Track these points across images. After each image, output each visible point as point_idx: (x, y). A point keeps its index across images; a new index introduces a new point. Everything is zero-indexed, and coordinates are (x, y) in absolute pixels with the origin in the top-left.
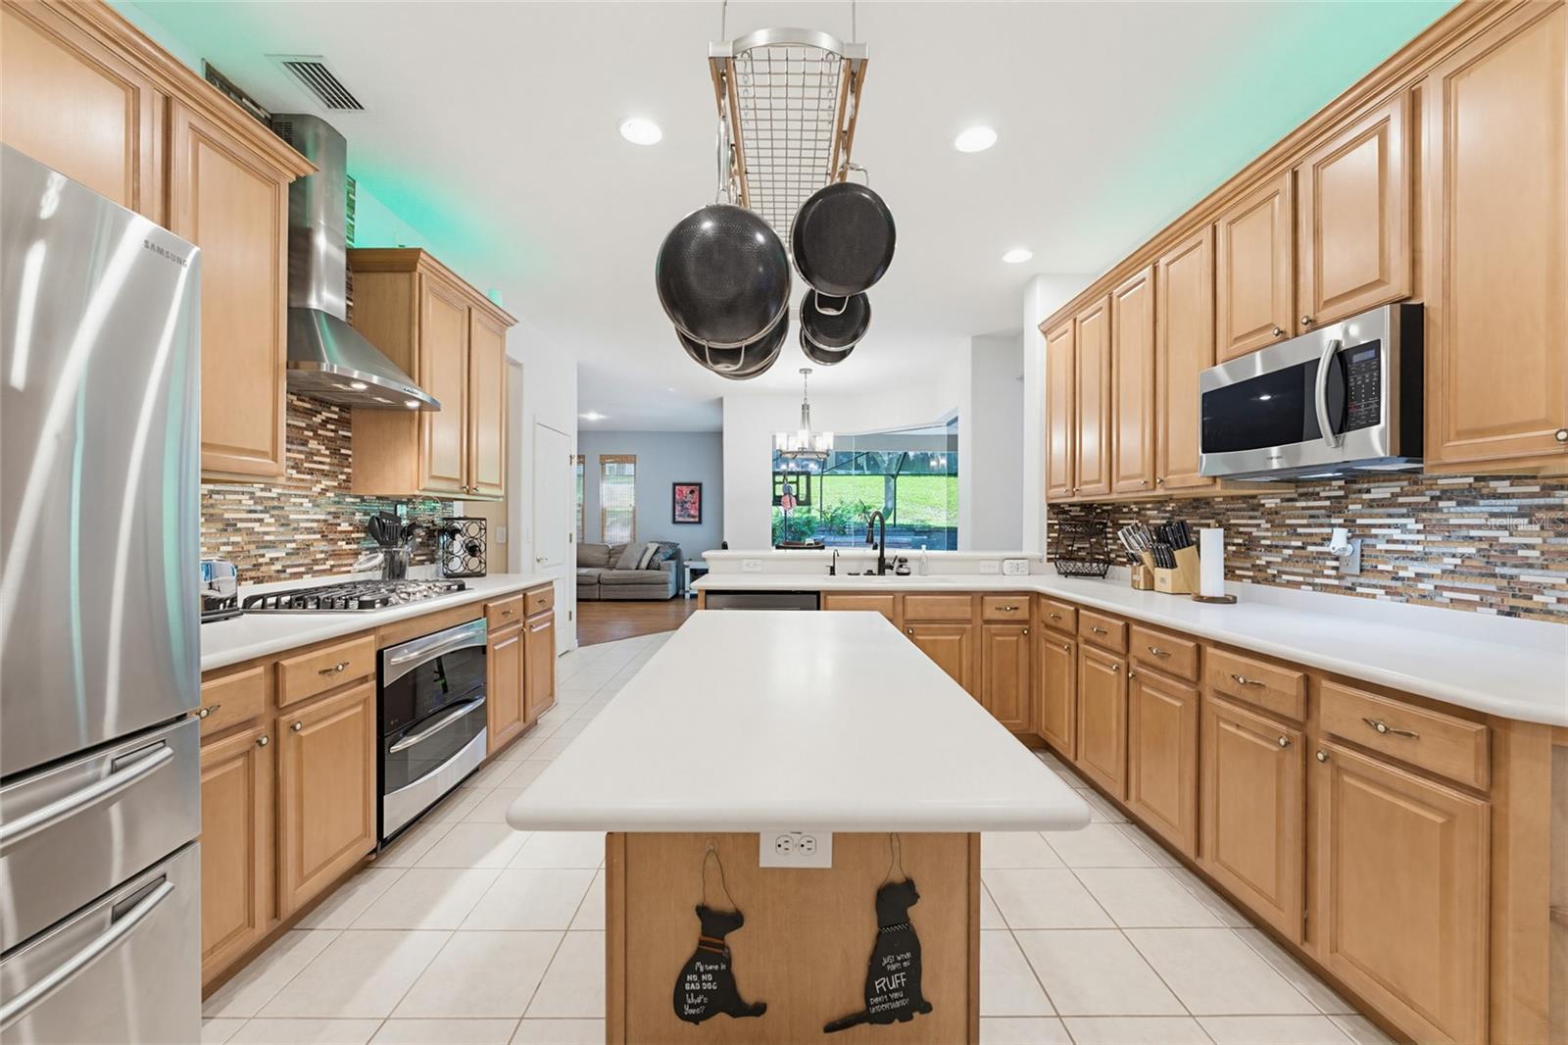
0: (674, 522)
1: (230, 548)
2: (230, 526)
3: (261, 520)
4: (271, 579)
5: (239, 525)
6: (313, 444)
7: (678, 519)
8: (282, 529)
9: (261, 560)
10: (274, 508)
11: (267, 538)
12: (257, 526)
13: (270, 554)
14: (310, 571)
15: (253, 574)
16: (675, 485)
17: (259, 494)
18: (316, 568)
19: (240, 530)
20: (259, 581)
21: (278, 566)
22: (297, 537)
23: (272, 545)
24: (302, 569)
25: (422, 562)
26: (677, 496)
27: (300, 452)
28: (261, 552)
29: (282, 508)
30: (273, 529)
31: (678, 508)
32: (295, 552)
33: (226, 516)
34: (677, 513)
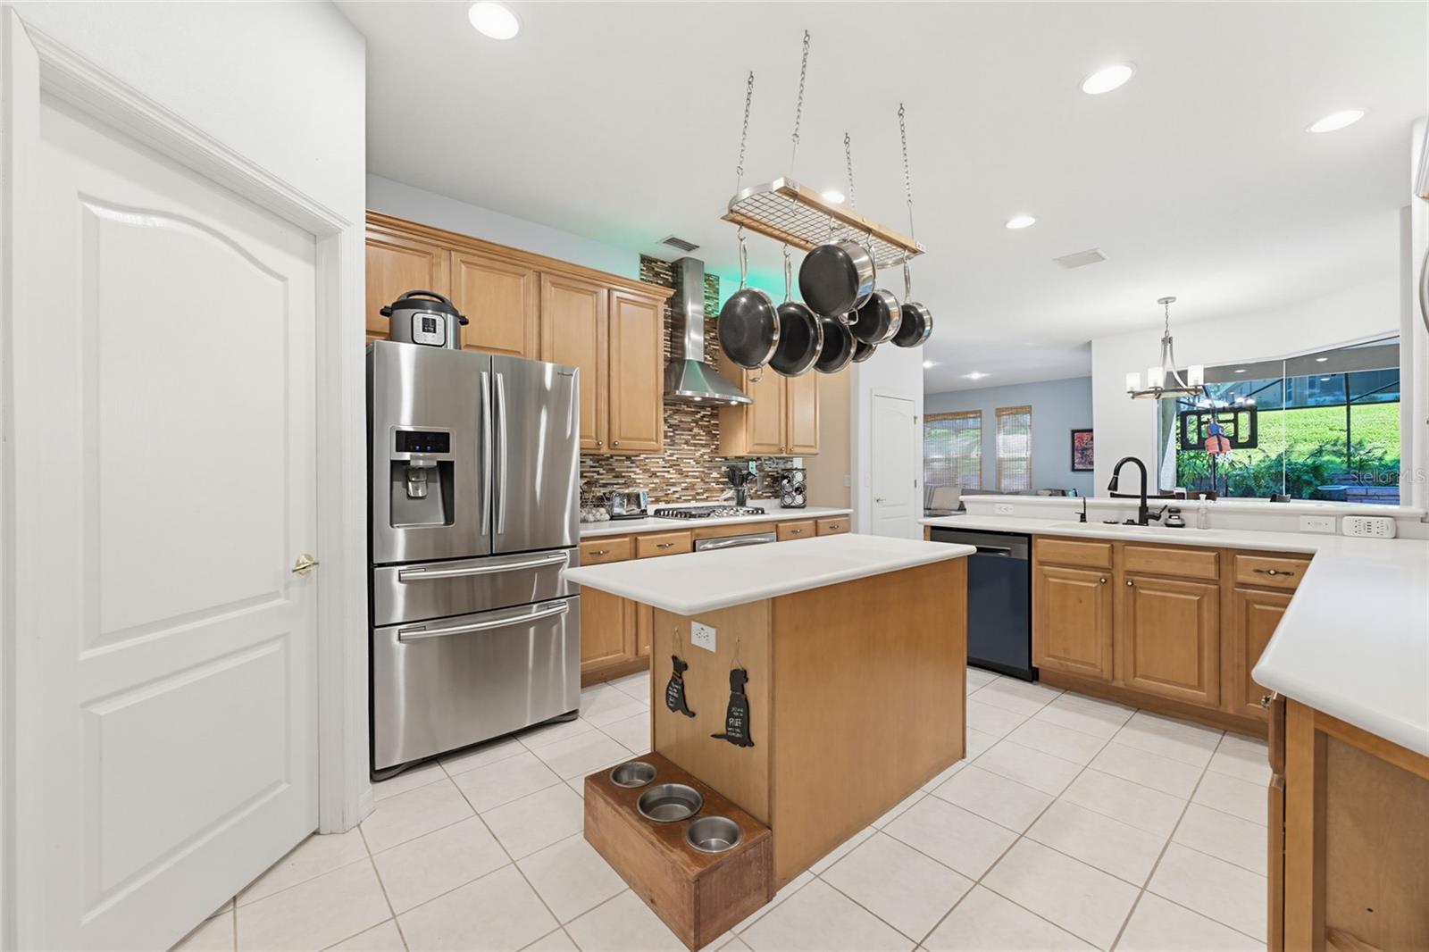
0: (1074, 469)
1: (653, 485)
2: (654, 474)
3: (668, 472)
4: (673, 502)
5: (658, 474)
6: (696, 430)
7: (1077, 466)
8: (679, 476)
9: (669, 492)
10: (675, 465)
11: (671, 481)
12: (667, 475)
13: (673, 489)
14: (694, 499)
15: (666, 499)
16: (1074, 432)
17: (667, 458)
18: (698, 497)
19: (658, 477)
20: (667, 502)
21: (677, 496)
22: (687, 480)
23: (673, 485)
24: (690, 498)
25: (769, 497)
26: (1076, 443)
27: (689, 435)
28: (669, 487)
29: (679, 465)
30: (674, 476)
31: (1078, 455)
32: (686, 489)
33: (652, 470)
34: (1076, 461)
